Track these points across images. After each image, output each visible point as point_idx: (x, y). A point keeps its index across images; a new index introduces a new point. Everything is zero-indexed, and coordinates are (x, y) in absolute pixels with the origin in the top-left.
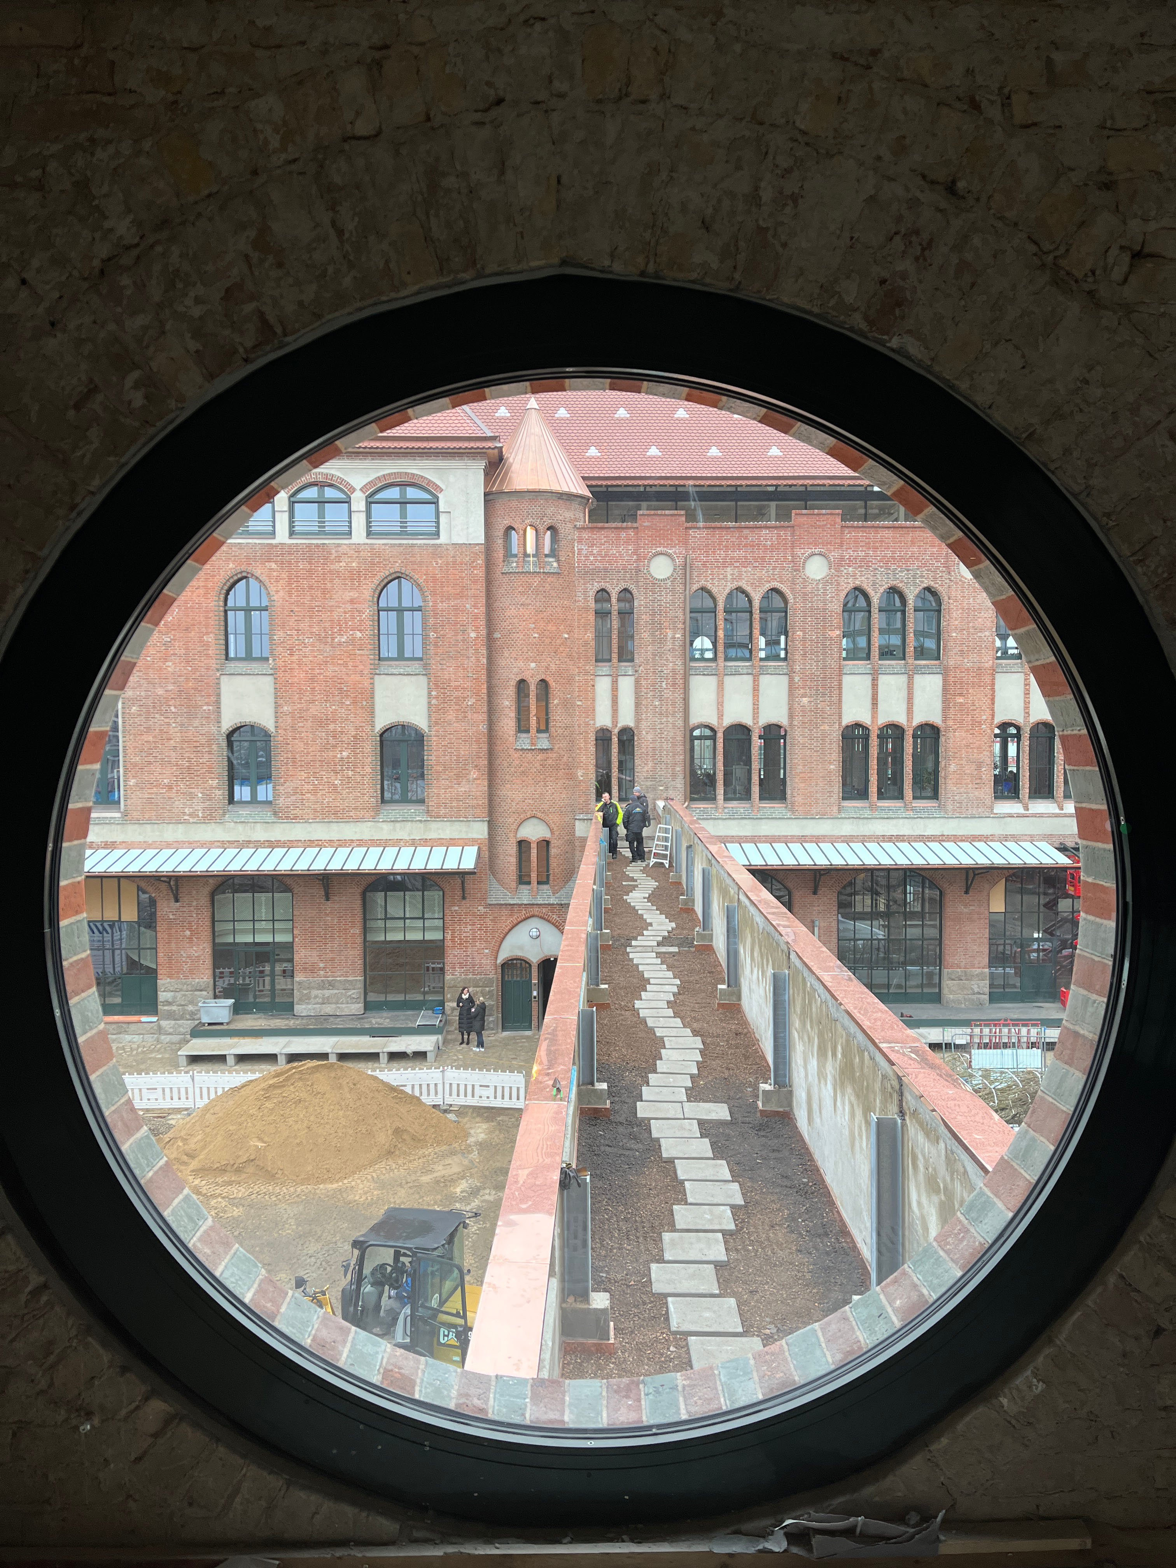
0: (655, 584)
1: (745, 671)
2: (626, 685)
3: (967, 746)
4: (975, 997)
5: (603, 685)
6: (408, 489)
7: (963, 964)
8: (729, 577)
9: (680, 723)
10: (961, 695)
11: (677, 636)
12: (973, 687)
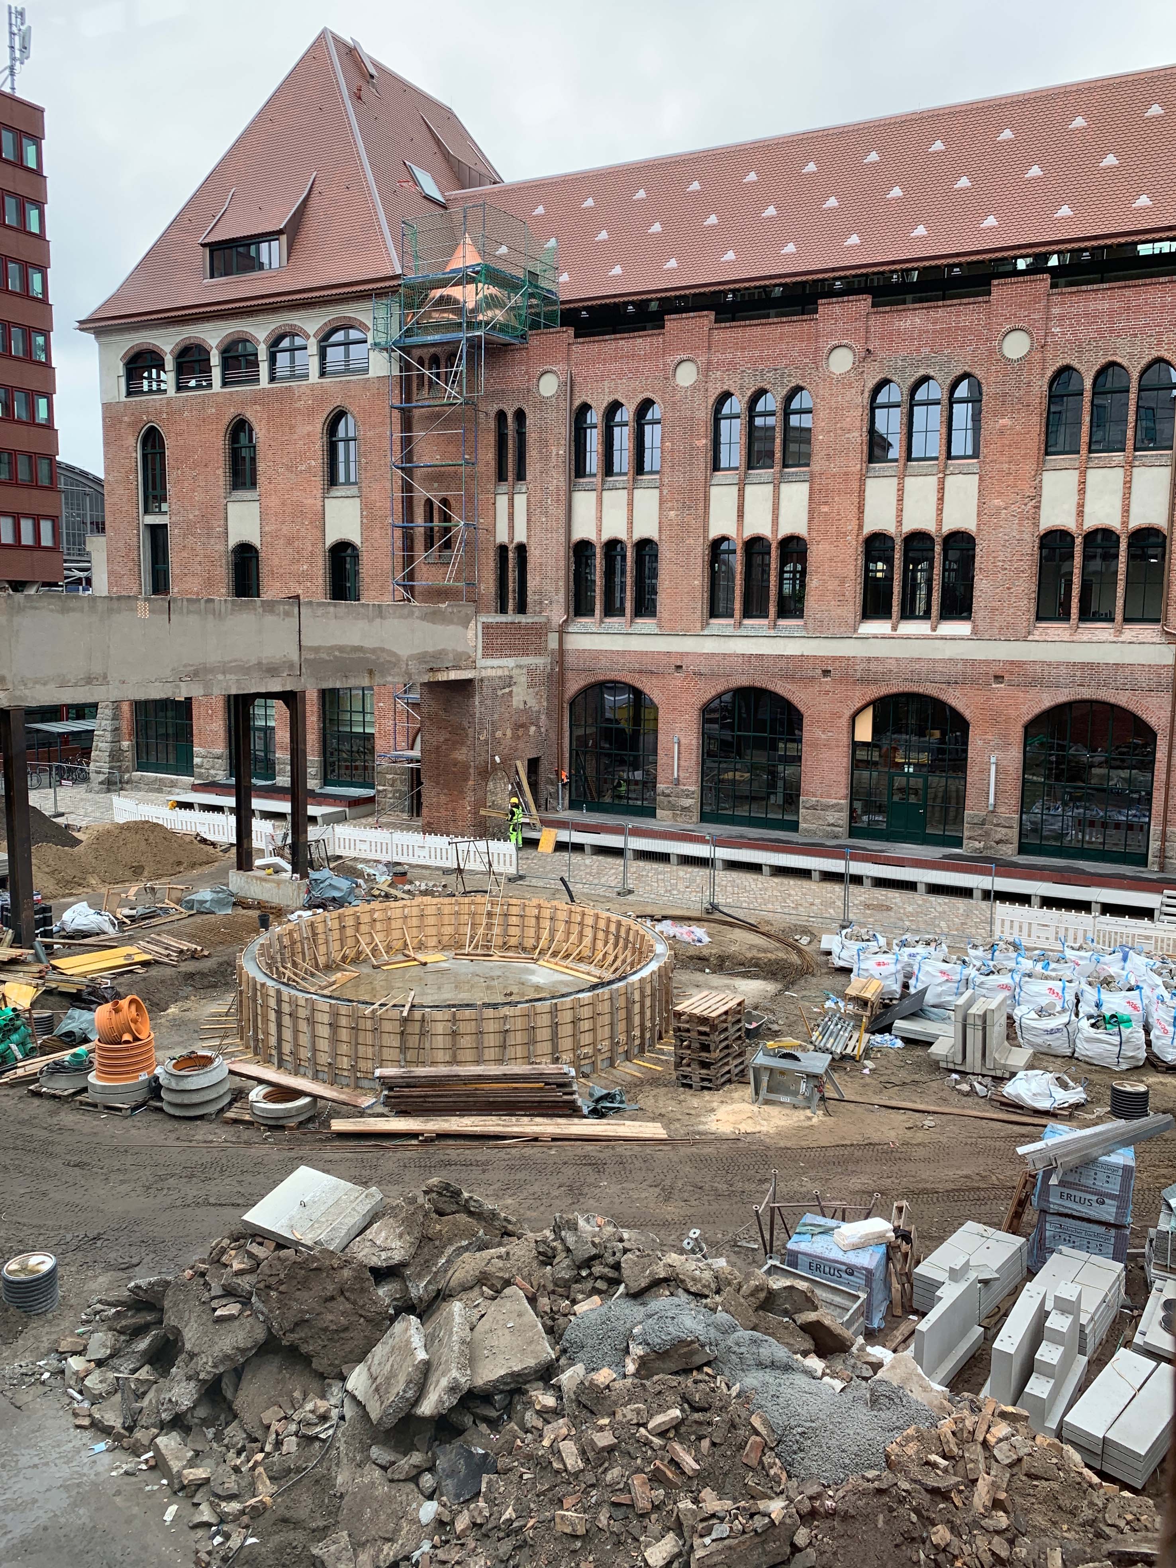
0: (543, 402)
1: (621, 486)
2: (520, 501)
3: (831, 560)
4: (829, 828)
5: (502, 502)
6: (351, 331)
7: (818, 793)
8: (607, 390)
9: (562, 539)
10: (826, 503)
11: (561, 452)
12: (839, 495)
